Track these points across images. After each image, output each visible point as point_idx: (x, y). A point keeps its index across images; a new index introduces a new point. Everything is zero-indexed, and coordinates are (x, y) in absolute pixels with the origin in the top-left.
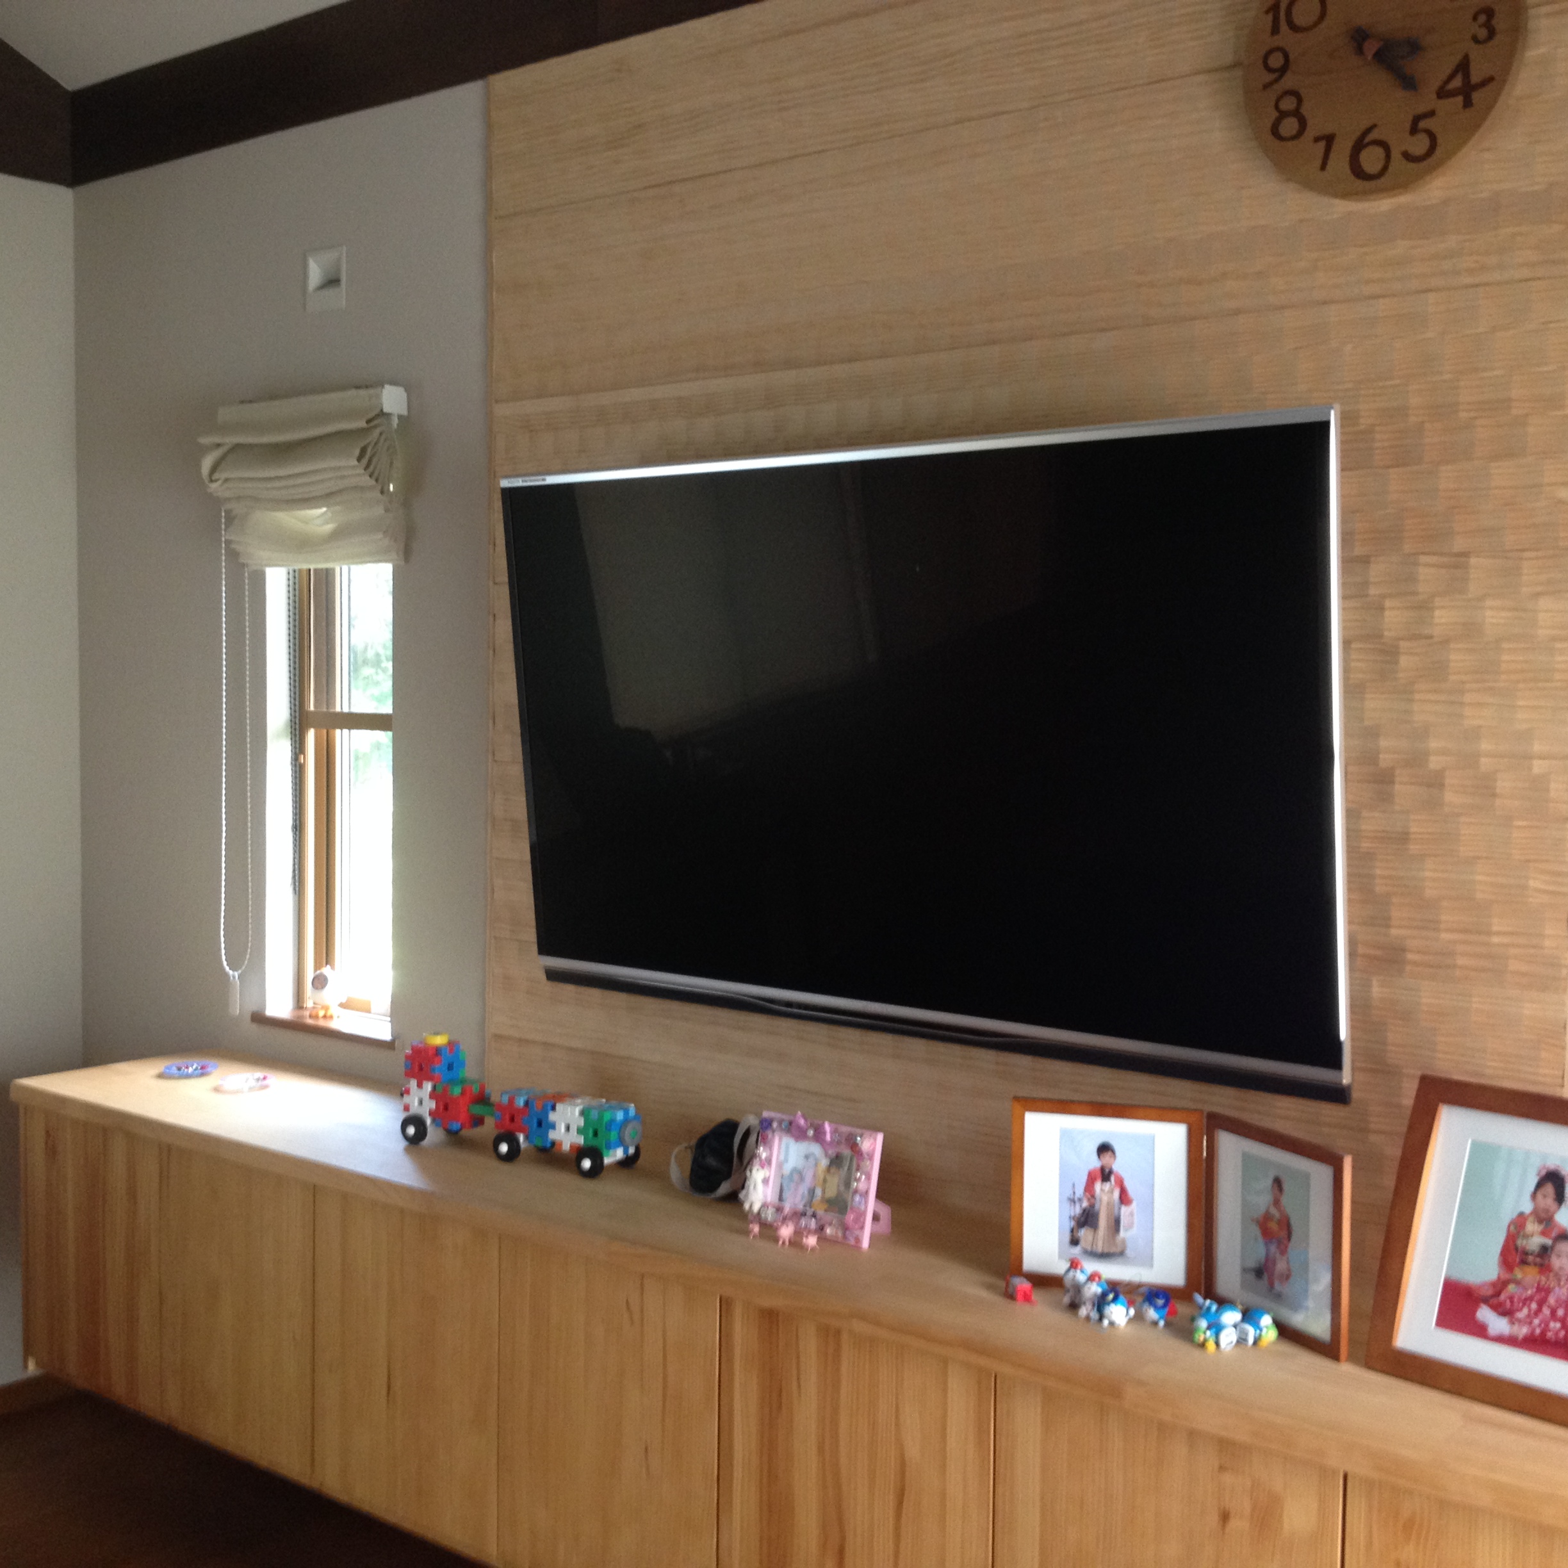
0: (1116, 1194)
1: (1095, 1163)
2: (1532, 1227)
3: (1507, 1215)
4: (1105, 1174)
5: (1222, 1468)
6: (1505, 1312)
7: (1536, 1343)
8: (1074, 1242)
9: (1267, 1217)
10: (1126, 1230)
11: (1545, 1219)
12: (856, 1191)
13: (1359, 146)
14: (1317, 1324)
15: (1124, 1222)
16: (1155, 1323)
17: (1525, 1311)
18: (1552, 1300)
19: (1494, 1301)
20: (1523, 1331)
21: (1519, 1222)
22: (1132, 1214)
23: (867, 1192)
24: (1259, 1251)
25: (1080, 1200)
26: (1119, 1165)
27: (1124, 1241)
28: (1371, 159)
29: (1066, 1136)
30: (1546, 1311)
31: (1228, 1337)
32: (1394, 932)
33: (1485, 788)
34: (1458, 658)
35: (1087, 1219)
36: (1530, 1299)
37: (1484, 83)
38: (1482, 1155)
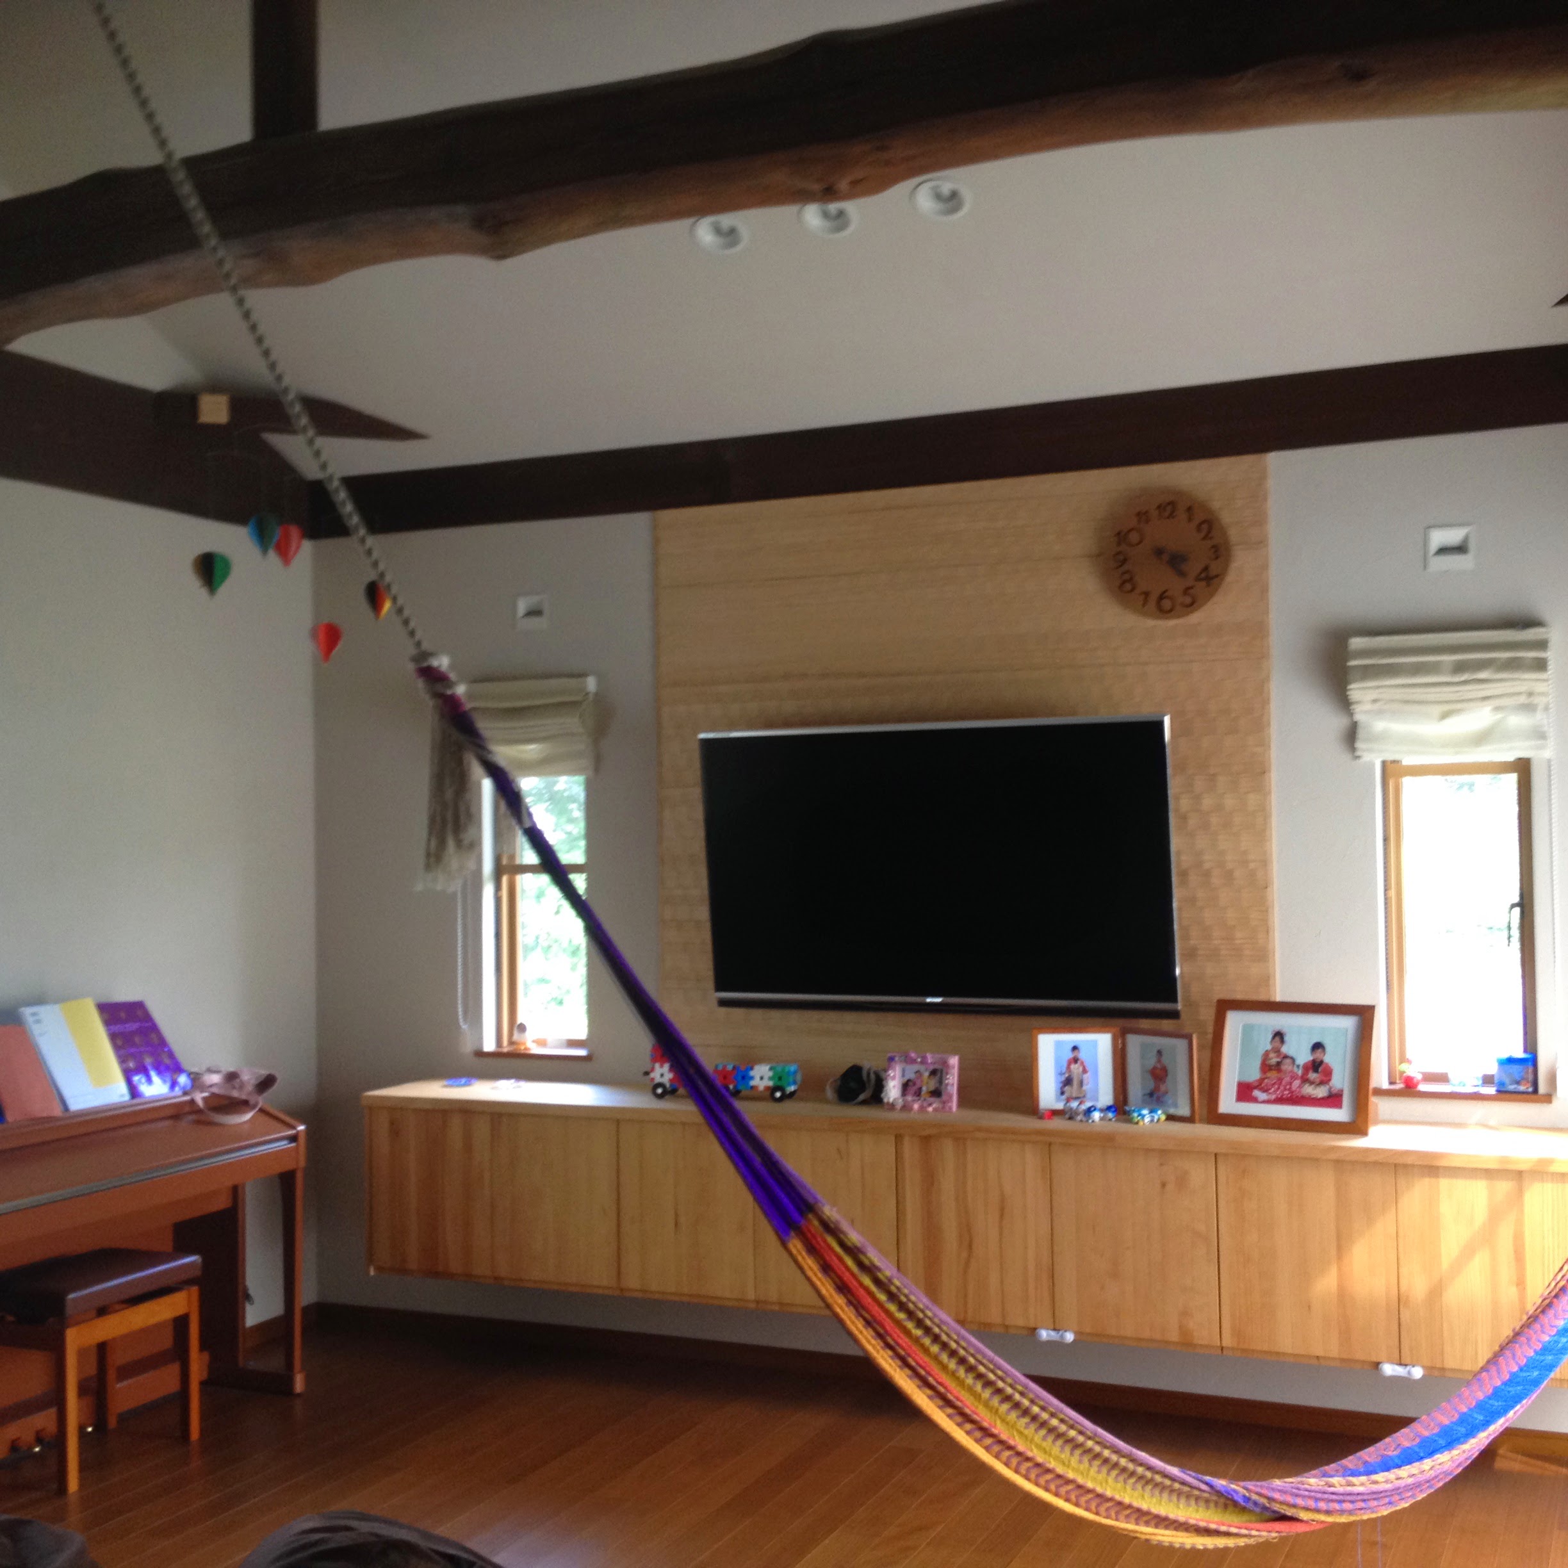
0: (1081, 1069)
1: (1070, 1055)
2: (1272, 1055)
3: (1261, 1051)
4: (1075, 1060)
5: (1161, 1165)
6: (1265, 1090)
7: (1280, 1101)
8: (1062, 1093)
9: (1155, 1068)
10: (1087, 1085)
11: (1277, 1051)
12: (947, 1085)
13: (1161, 597)
14: (1184, 1110)
15: (1085, 1082)
16: (1110, 1120)
17: (1273, 1089)
18: (1284, 1083)
19: (1260, 1087)
20: (1273, 1097)
21: (1266, 1054)
22: (1088, 1078)
23: (953, 1084)
24: (1151, 1084)
25: (1064, 1074)
26: (1083, 1055)
27: (1085, 1091)
28: (1167, 604)
29: (1058, 1045)
30: (1282, 1088)
31: (1147, 1119)
32: (1192, 942)
33: (1229, 876)
34: (1214, 820)
35: (1068, 1082)
36: (1274, 1084)
37: (1217, 576)
38: (1248, 1030)
